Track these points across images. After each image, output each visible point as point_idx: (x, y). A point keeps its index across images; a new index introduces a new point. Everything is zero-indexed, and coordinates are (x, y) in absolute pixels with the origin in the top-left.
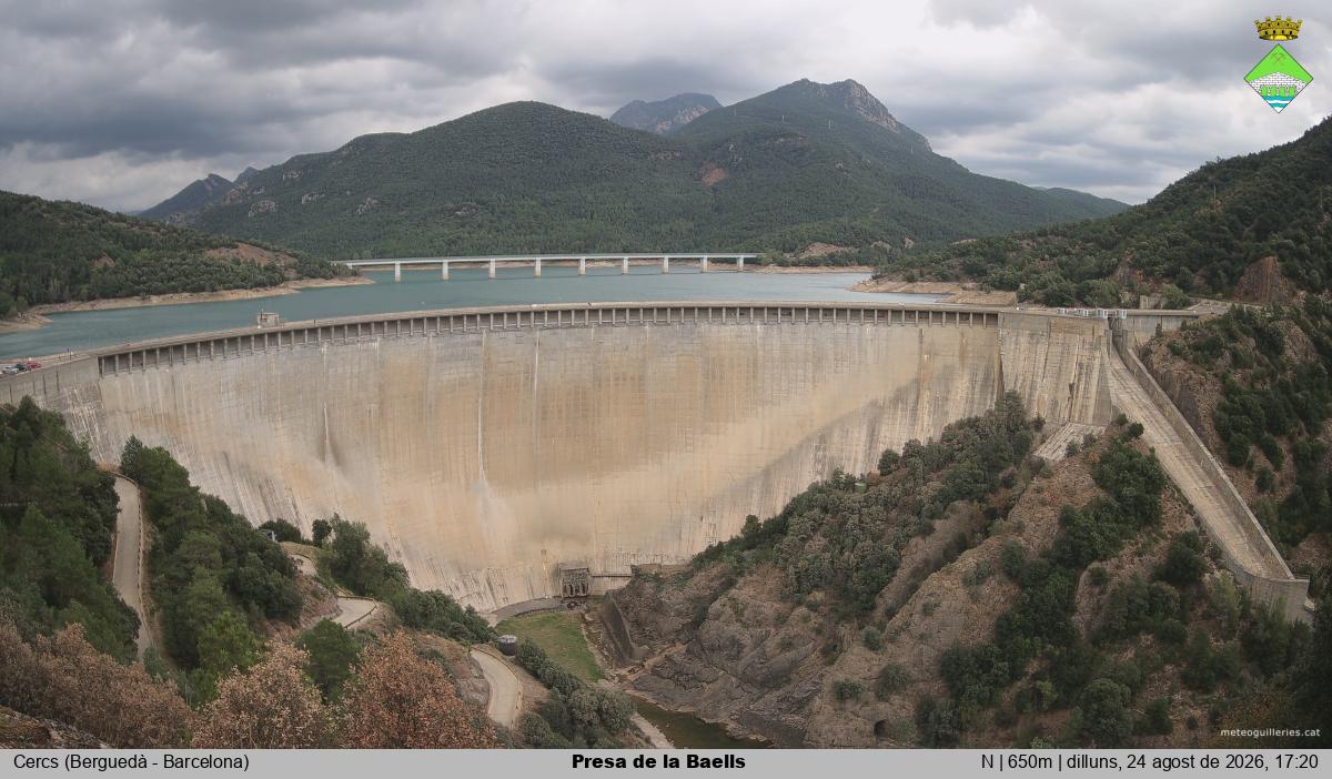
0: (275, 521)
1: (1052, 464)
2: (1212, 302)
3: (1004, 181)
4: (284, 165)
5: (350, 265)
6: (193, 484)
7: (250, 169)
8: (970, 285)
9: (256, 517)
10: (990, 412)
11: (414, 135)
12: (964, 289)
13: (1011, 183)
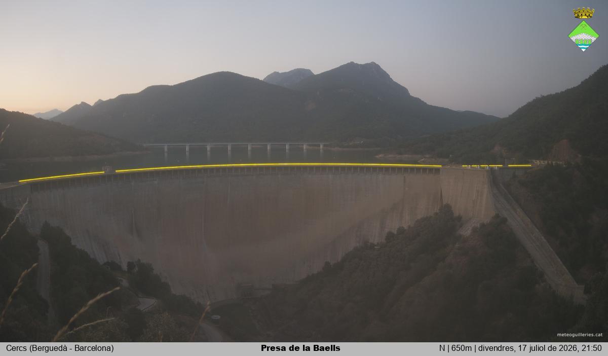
0: (110, 261)
1: (465, 237)
2: (538, 161)
3: (443, 108)
4: (115, 98)
5: (145, 145)
6: (73, 244)
7: (100, 100)
8: (427, 156)
9: (102, 259)
10: (436, 214)
11: (175, 86)
12: (425, 158)
13: (446, 109)
